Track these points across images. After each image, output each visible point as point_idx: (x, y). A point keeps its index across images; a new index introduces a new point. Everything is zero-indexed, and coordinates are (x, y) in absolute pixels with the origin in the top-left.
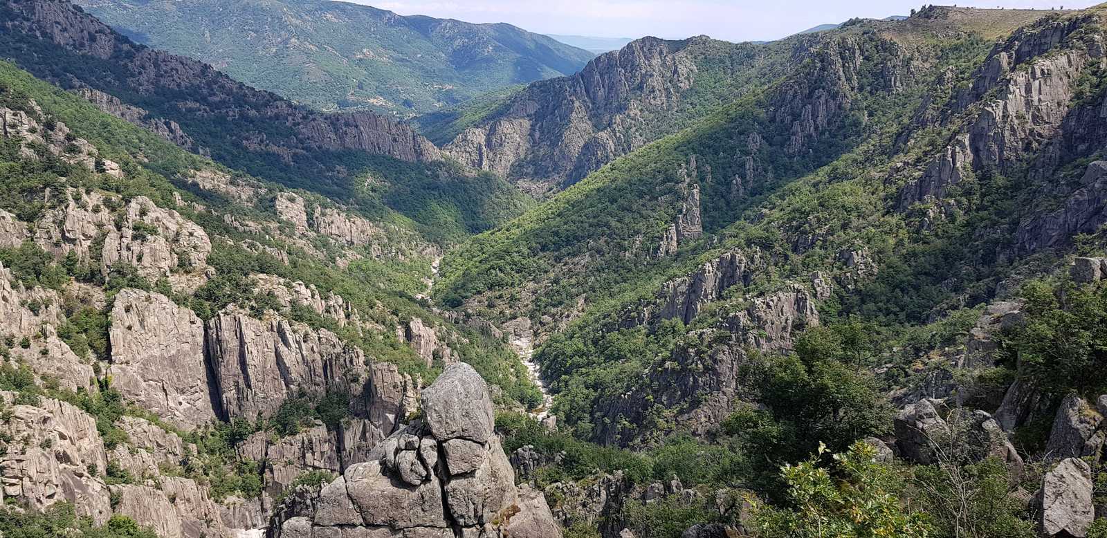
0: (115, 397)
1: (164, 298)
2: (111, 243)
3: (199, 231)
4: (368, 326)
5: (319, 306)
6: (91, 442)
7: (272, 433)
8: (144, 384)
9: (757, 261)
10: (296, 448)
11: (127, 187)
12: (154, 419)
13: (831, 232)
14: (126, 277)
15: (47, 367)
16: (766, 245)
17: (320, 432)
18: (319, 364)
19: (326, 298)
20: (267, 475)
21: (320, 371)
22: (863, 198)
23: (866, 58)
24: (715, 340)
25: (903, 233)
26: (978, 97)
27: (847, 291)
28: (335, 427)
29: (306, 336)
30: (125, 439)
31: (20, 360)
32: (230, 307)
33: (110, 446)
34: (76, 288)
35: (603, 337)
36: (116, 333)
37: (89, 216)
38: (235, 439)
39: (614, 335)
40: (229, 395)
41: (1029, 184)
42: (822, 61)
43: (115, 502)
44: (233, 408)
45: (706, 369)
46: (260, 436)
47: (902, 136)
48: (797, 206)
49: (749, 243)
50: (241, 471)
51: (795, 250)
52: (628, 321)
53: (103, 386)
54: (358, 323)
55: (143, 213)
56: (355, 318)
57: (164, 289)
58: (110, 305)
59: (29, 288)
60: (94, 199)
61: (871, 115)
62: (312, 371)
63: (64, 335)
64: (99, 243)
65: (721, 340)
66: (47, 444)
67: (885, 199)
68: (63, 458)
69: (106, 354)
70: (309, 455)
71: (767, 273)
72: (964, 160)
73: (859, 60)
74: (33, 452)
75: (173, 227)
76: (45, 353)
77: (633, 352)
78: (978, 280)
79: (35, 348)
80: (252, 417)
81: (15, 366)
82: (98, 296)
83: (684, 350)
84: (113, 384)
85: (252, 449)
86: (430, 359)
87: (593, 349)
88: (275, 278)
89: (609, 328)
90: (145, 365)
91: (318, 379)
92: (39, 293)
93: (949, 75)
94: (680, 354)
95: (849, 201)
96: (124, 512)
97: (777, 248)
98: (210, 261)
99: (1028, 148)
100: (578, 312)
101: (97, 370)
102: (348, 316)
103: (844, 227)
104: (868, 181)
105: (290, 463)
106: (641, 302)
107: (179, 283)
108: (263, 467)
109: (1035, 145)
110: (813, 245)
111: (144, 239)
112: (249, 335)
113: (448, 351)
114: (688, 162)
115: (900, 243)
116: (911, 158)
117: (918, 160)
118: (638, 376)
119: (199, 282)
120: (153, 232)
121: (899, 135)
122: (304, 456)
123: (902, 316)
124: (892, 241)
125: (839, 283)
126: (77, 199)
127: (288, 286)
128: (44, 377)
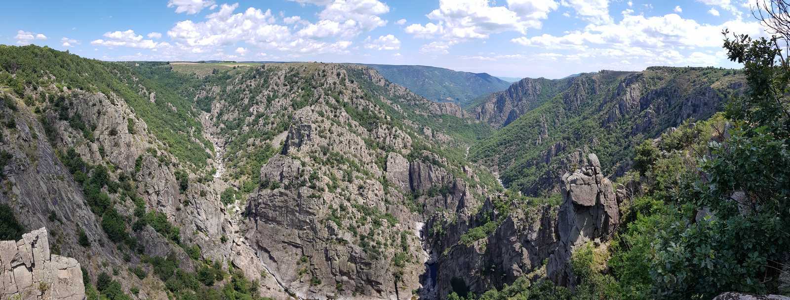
0: (387, 181)
1: (400, 155)
2: (388, 139)
3: (409, 137)
4: (453, 167)
5: (440, 160)
6: (382, 192)
7: (427, 196)
8: (394, 179)
9: (567, 144)
10: (433, 201)
11: (392, 124)
12: (396, 188)
13: (586, 134)
14: (391, 149)
15: (372, 171)
16: (569, 139)
17: (441, 197)
18: (441, 177)
19: (442, 158)
20: (425, 208)
21: (441, 179)
22: (594, 124)
23: (589, 85)
24: (557, 168)
25: (605, 133)
26: (619, 95)
27: (593, 150)
28: (445, 196)
29: (437, 169)
30: (389, 193)
31: (366, 168)
32: (417, 159)
33: (386, 194)
34: (379, 151)
35: (522, 170)
36: (388, 164)
37: (383, 131)
38: (416, 197)
39: (525, 170)
40: (415, 184)
41: (634, 117)
42: (577, 85)
43: (387, 209)
44: (416, 188)
45: (556, 177)
46: (423, 197)
47: (601, 106)
48: (576, 127)
49: (564, 138)
50: (418, 206)
51: (577, 140)
52: (529, 165)
53: (384, 177)
54: (450, 166)
55: (396, 131)
56: (450, 165)
57: (401, 153)
58: (387, 156)
59: (369, 149)
60: (384, 127)
61: (592, 100)
62: (438, 180)
63: (376, 163)
64: (385, 139)
65: (559, 168)
66: (373, 191)
67: (599, 124)
68: (376, 195)
69: (385, 170)
70: (437, 204)
71: (570, 147)
72: (617, 112)
73: (587, 85)
74: (370, 192)
75: (403, 136)
76: (372, 167)
77: (532, 174)
78: (625, 143)
79: (370, 166)
80: (421, 192)
81: (365, 169)
82: (384, 153)
83: (549, 172)
84: (386, 177)
85: (421, 200)
86: (470, 178)
87: (519, 174)
88: (428, 152)
89: (523, 167)
90: (395, 173)
91: (440, 182)
92: (372, 151)
93: (611, 89)
94: (548, 173)
95: (590, 125)
96: (389, 212)
97: (572, 140)
98: (412, 146)
99: (632, 108)
100: (513, 164)
101: (383, 173)
102: (448, 164)
103: (590, 132)
104: (594, 119)
105: (432, 205)
106: (533, 159)
107: (404, 151)
108: (424, 206)
109: (634, 107)
110: (581, 138)
111: (396, 138)
112: (422, 167)
113: (476, 175)
114: (543, 116)
115: (605, 135)
116: (605, 112)
117: (607, 112)
118: (535, 181)
119: (409, 152)
120: (398, 137)
121: (600, 106)
122: (435, 204)
123: (608, 155)
124: (603, 135)
125: (590, 148)
126: (381, 126)
127: (432, 154)
128: (371, 173)
